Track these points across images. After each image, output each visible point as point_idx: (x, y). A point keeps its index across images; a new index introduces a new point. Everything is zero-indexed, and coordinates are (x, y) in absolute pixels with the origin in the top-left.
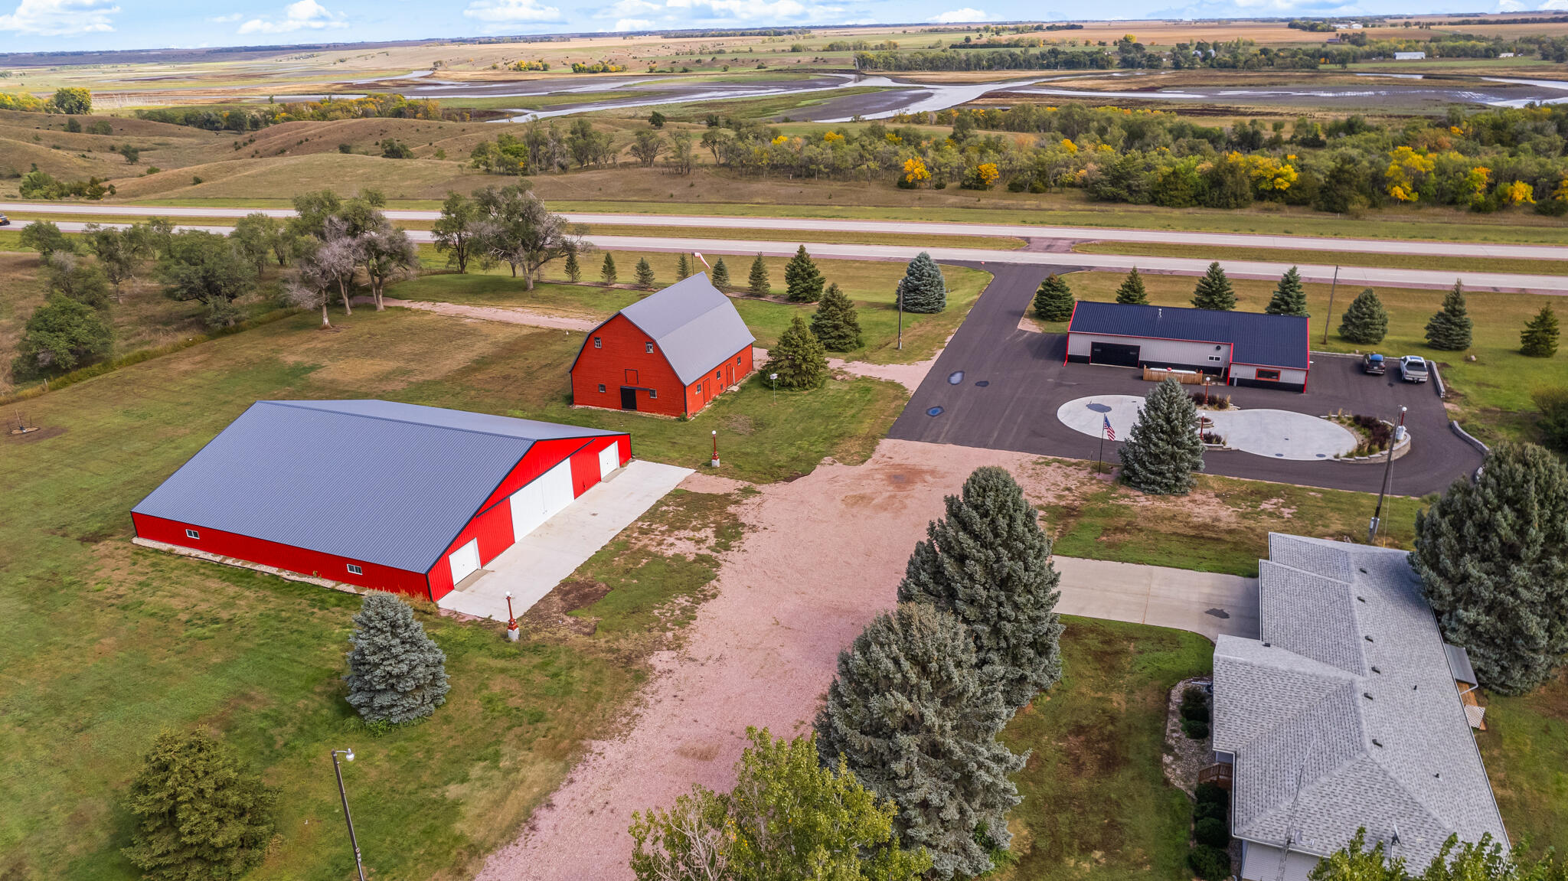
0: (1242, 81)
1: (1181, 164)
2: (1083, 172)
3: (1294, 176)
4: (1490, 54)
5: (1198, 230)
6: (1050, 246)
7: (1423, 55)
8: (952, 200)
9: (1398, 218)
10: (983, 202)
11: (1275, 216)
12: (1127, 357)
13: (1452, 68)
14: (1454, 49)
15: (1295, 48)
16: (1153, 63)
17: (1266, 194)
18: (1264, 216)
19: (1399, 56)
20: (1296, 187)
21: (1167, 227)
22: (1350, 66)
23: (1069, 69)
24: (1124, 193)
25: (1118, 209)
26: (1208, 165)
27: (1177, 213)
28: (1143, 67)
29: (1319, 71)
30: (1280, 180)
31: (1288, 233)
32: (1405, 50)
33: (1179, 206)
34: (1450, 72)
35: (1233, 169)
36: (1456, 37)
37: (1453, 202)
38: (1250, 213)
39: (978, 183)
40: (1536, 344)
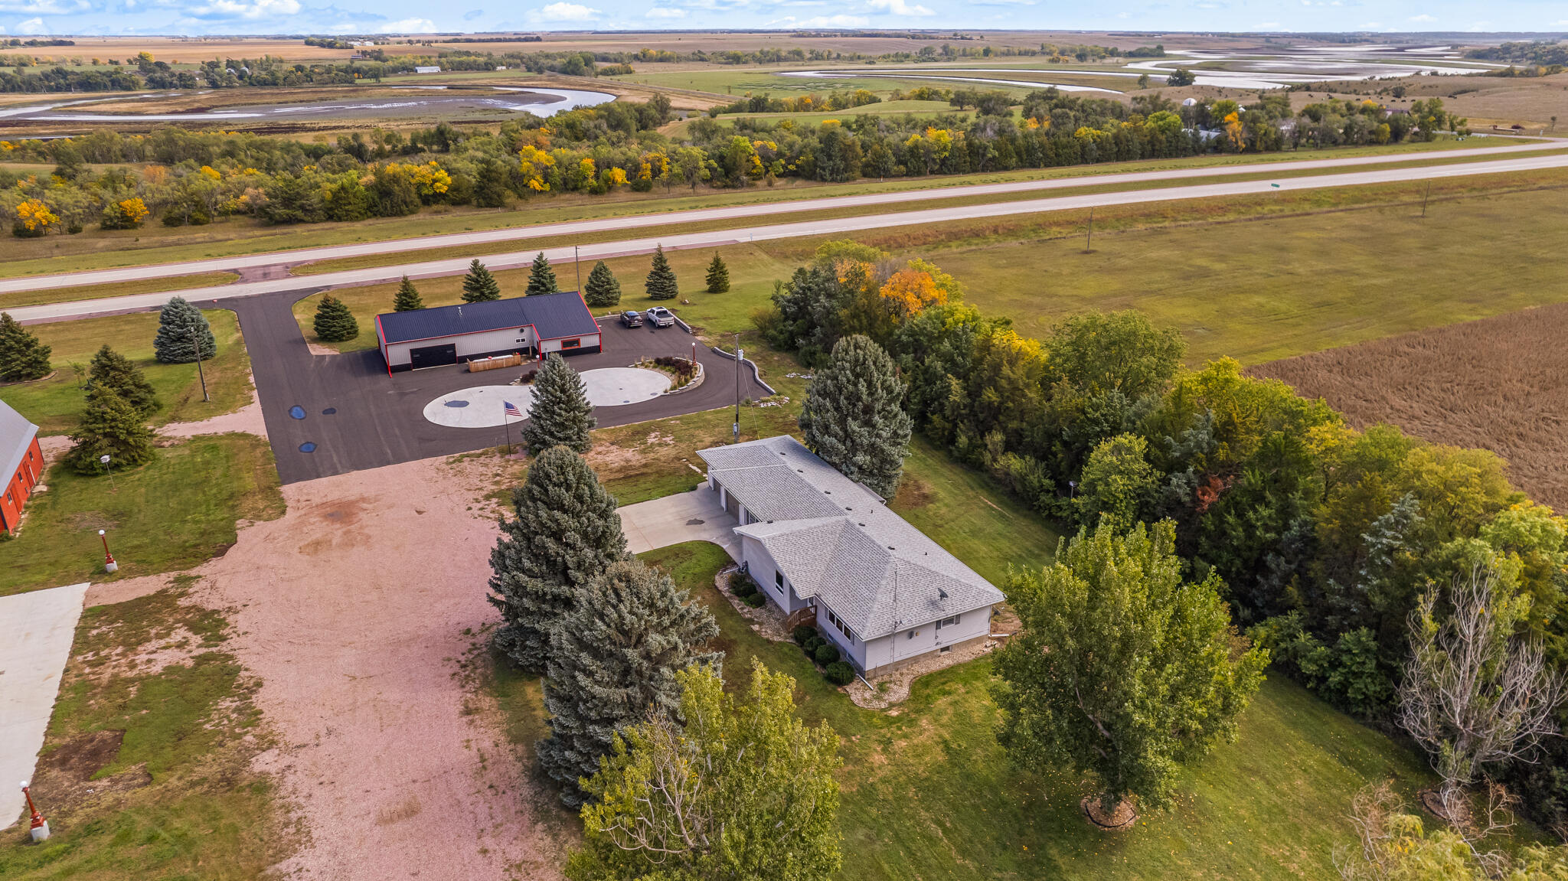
0: (290, 98)
1: (343, 179)
2: (244, 198)
3: (449, 180)
4: (489, 67)
5: (389, 238)
6: (266, 274)
7: (436, 69)
8: (102, 243)
9: (547, 206)
10: (143, 241)
11: (448, 217)
12: (445, 356)
13: (466, 80)
14: (461, 63)
15: (327, 64)
16: (185, 82)
17: (430, 199)
18: (438, 218)
19: (420, 70)
20: (454, 188)
21: (359, 240)
22: (383, 80)
23: (86, 91)
24: (299, 214)
25: (299, 230)
26: (370, 178)
27: (358, 226)
28: (176, 87)
30: (438, 184)
31: (469, 230)
32: (423, 65)
33: (356, 219)
34: (466, 83)
35: (395, 179)
36: (458, 53)
37: (575, 189)
38: (422, 216)
39: (124, 222)
40: (717, 283)
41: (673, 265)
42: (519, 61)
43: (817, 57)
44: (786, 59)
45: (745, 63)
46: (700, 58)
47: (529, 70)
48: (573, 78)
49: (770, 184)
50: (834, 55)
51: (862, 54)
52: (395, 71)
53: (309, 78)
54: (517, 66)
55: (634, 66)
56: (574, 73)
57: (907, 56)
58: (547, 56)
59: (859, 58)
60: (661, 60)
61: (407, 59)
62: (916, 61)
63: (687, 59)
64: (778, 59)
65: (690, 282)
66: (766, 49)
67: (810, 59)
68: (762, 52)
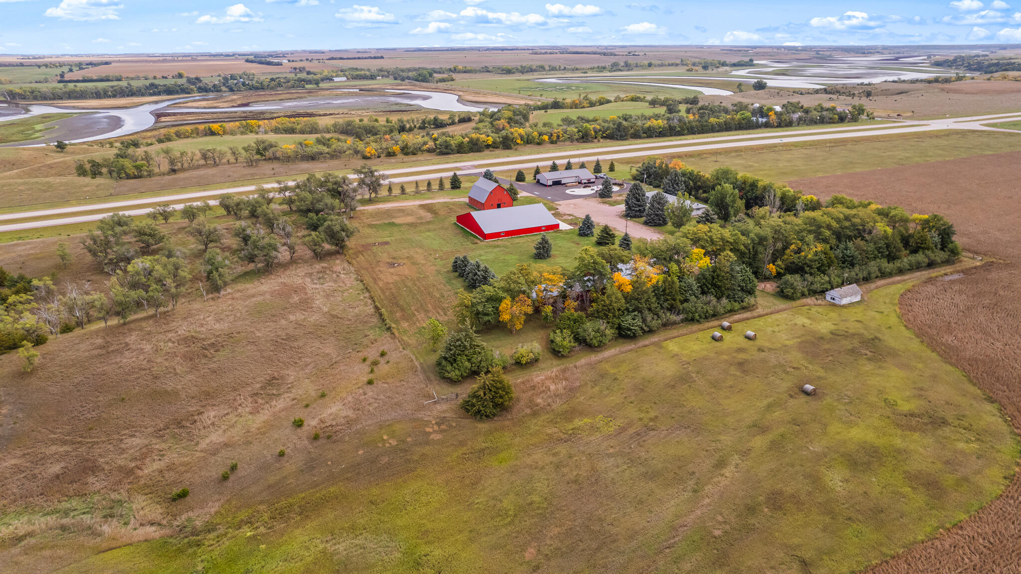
2: (427, 146)
3: (492, 140)
4: (372, 77)
7: (344, 79)
14: (357, 75)
17: (488, 146)
19: (336, 79)
20: (494, 143)
23: (168, 95)
26: (467, 139)
28: (213, 91)
29: (307, 89)
30: (489, 141)
32: (336, 76)
34: (366, 87)
35: (475, 139)
37: (531, 143)
39: (393, 154)
40: (612, 169)
41: (601, 164)
42: (386, 73)
43: (553, 69)
44: (535, 71)
45: (513, 73)
46: (487, 70)
47: (396, 79)
48: (424, 84)
49: (599, 141)
50: (562, 68)
51: (578, 66)
52: (323, 80)
53: (280, 85)
54: (387, 77)
55: (454, 76)
56: (423, 81)
57: (604, 68)
58: (403, 71)
59: (577, 69)
60: (465, 72)
61: (326, 73)
62: (610, 71)
63: (480, 71)
64: (531, 70)
65: (605, 168)
66: (524, 65)
67: (549, 70)
68: (522, 67)
